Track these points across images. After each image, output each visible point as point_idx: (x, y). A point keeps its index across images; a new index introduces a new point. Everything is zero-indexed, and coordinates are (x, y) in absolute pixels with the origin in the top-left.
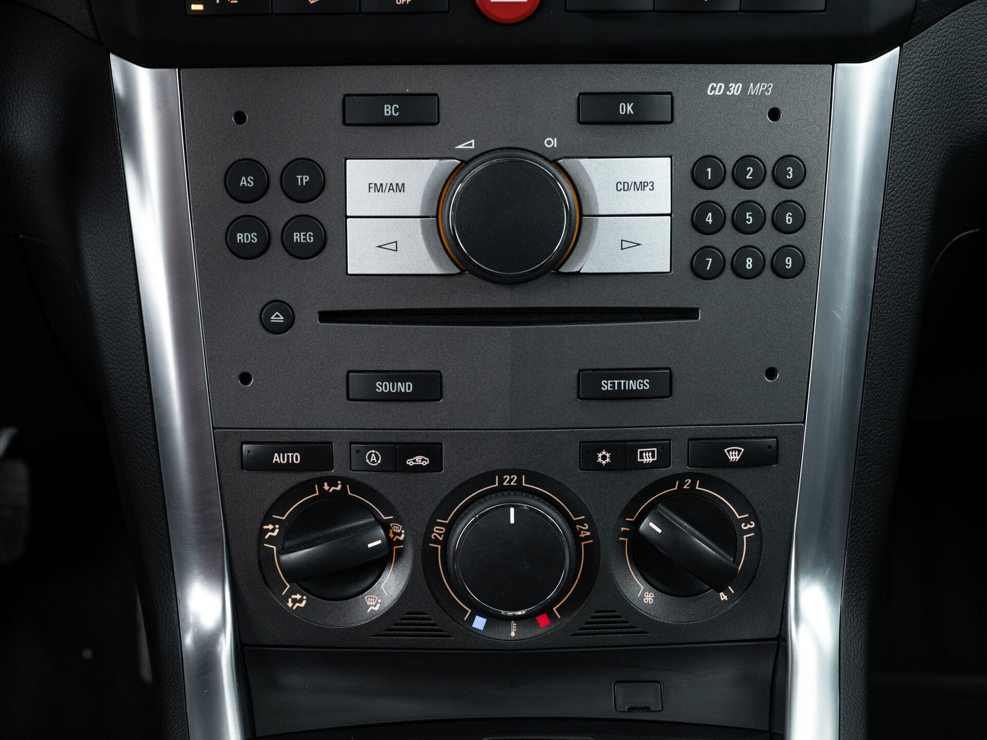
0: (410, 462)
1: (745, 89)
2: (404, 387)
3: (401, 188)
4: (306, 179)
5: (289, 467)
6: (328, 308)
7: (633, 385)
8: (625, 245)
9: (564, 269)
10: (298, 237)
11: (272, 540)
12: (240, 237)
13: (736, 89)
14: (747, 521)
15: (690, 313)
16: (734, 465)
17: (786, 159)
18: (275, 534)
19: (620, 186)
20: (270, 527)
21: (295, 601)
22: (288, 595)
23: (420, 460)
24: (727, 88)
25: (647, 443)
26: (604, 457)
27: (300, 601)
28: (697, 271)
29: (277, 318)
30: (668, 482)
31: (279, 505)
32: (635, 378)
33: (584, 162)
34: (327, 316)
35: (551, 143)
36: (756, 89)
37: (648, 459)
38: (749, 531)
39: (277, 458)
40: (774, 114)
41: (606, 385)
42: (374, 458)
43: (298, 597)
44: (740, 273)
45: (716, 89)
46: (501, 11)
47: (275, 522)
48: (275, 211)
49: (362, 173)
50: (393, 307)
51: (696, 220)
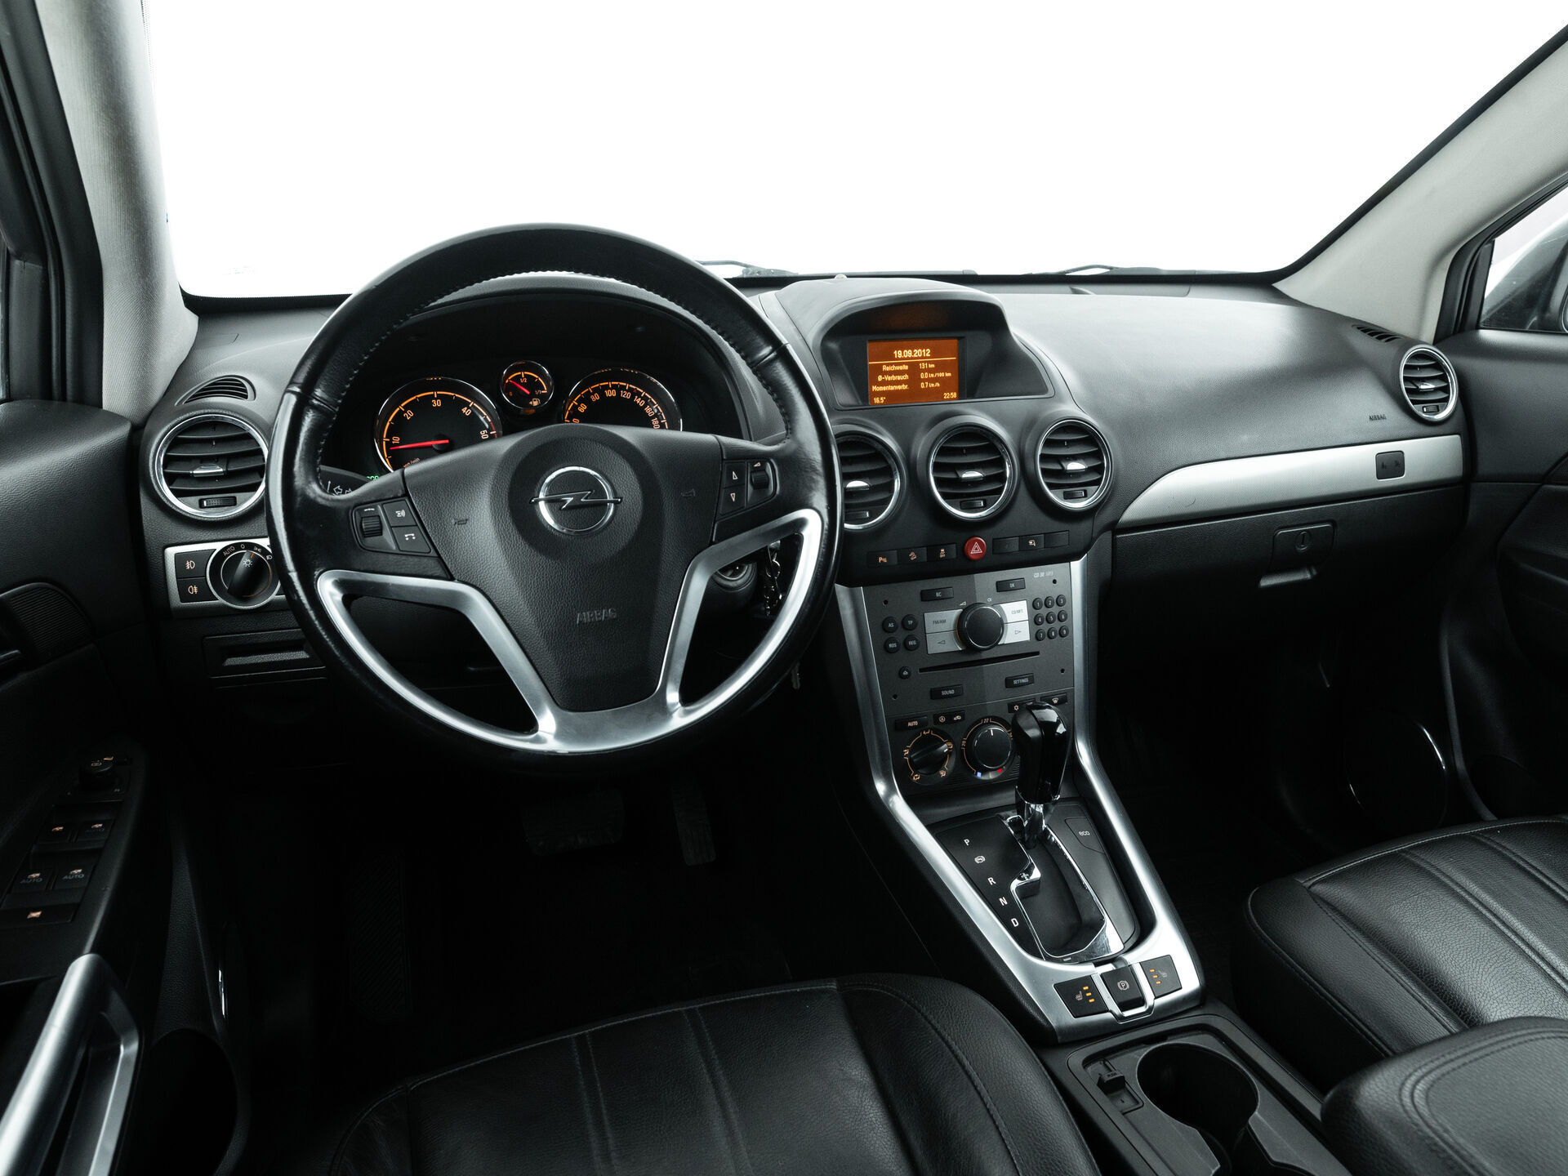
0: (955, 719)
1: (1045, 574)
2: (952, 692)
3: (945, 621)
4: (912, 622)
5: (914, 727)
6: (922, 667)
7: (1022, 681)
8: (1016, 632)
9: (998, 643)
10: (911, 643)
11: (907, 755)
12: (889, 645)
13: (1042, 574)
15: (1037, 653)
17: (1060, 597)
19: (1013, 612)
20: (906, 751)
21: (916, 777)
22: (914, 775)
23: (958, 718)
24: (1040, 574)
26: (1016, 708)
28: (1038, 638)
29: (905, 673)
31: (908, 742)
32: (1023, 678)
33: (1001, 605)
34: (922, 670)
35: (990, 600)
36: (1048, 573)
39: (910, 724)
40: (1055, 581)
41: (1015, 682)
42: (942, 719)
43: (917, 775)
44: (1050, 637)
45: (1036, 575)
46: (973, 557)
47: (907, 748)
48: (901, 635)
49: (930, 618)
50: (947, 663)
51: (1035, 621)
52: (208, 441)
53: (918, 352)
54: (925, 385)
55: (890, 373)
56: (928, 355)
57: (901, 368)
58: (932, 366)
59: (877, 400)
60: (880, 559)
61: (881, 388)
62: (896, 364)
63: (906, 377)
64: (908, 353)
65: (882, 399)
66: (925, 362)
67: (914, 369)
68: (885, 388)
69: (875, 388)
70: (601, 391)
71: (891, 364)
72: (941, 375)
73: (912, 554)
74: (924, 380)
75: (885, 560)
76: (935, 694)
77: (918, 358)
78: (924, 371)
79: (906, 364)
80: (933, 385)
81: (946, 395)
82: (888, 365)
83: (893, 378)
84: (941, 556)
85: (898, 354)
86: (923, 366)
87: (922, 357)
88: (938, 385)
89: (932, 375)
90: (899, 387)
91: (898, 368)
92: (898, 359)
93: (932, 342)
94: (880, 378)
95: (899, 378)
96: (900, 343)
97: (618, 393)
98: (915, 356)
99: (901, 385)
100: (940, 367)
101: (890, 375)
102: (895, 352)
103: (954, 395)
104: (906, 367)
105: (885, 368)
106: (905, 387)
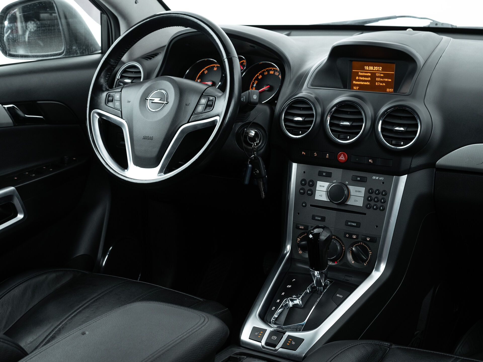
1: (379, 178)
2: (319, 219)
3: (324, 186)
4: (311, 183)
5: (301, 229)
7: (353, 224)
8: (355, 201)
9: (345, 203)
10: (309, 192)
11: (298, 241)
12: (301, 191)
13: (377, 178)
14: (370, 252)
15: (365, 214)
16: (368, 241)
17: (384, 191)
18: (299, 240)
19: (356, 191)
20: (298, 239)
21: (300, 252)
24: (376, 178)
25: (355, 235)
26: (347, 236)
27: (301, 252)
28: (367, 206)
29: (304, 205)
30: (358, 242)
31: (300, 235)
32: (354, 223)
33: (351, 186)
34: (311, 205)
35: (347, 183)
36: (381, 178)
37: (354, 237)
38: (371, 254)
39: (300, 227)
40: (383, 183)
41: (349, 223)
43: (301, 251)
44: (373, 209)
45: (374, 178)
46: (340, 161)
47: (299, 238)
48: (307, 187)
49: (319, 183)
50: (320, 205)
51: (368, 198)
52: (132, 72)
53: (376, 68)
54: (378, 84)
55: (362, 76)
56: (380, 70)
57: (367, 74)
58: (382, 75)
59: (355, 88)
60: (303, 153)
61: (357, 83)
62: (365, 73)
63: (369, 79)
64: (371, 68)
65: (357, 87)
66: (379, 73)
67: (373, 75)
68: (359, 83)
69: (354, 82)
70: (268, 71)
71: (363, 72)
72: (386, 80)
73: (315, 153)
74: (378, 81)
75: (304, 154)
76: (313, 217)
77: (376, 71)
78: (378, 77)
79: (370, 73)
80: (382, 84)
81: (388, 90)
82: (361, 72)
83: (363, 78)
84: (327, 157)
85: (367, 68)
86: (377, 75)
87: (378, 71)
88: (384, 84)
89: (382, 80)
90: (366, 83)
91: (366, 74)
92: (366, 70)
93: (382, 64)
94: (357, 78)
95: (366, 79)
96: (368, 63)
97: (274, 73)
98: (374, 69)
99: (367, 82)
100: (386, 76)
101: (362, 77)
102: (365, 67)
103: (391, 90)
104: (370, 74)
105: (360, 74)
106: (368, 83)
